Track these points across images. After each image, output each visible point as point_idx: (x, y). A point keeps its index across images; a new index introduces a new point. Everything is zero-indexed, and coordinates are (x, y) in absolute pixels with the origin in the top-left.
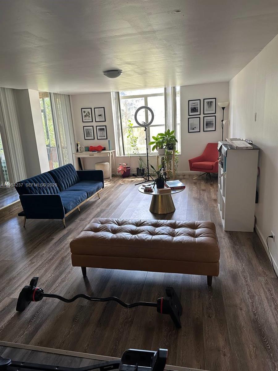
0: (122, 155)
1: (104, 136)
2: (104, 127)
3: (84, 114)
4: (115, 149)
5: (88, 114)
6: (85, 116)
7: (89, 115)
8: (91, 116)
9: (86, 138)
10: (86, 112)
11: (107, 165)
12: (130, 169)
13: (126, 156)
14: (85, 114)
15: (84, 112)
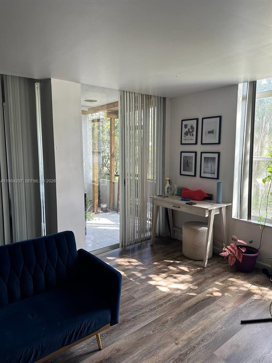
0: (245, 219)
1: (213, 171)
2: (216, 156)
3: (184, 130)
4: (232, 203)
5: (191, 130)
6: (186, 134)
7: (193, 131)
8: (195, 133)
9: (183, 173)
10: (189, 127)
11: (203, 232)
12: (256, 257)
13: (252, 221)
14: (187, 130)
15: (186, 126)
